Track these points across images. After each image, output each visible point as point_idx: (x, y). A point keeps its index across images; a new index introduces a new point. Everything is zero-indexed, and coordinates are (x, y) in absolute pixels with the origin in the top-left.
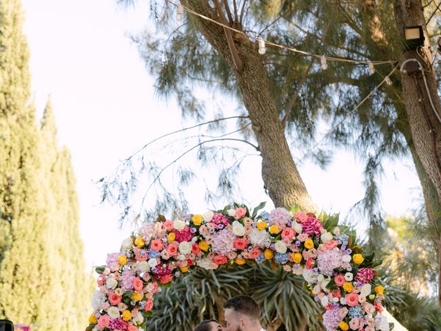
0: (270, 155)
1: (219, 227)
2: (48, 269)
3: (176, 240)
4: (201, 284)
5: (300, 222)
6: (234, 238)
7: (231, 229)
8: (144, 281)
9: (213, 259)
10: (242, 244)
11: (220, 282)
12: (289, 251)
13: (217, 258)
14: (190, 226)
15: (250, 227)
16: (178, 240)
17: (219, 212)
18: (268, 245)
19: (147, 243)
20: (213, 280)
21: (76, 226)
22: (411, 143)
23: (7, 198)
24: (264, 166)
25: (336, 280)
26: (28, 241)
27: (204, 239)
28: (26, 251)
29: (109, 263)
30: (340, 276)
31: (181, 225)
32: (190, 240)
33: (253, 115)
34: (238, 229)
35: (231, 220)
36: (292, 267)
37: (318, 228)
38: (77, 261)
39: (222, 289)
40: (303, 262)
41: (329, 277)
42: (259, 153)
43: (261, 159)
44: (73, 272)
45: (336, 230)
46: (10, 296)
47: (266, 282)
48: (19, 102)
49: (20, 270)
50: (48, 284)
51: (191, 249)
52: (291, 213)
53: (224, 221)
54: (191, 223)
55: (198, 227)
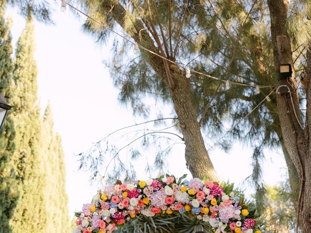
0: (191, 143)
1: (156, 189)
2: (45, 213)
3: (128, 197)
4: (144, 225)
5: (208, 188)
6: (165, 196)
7: (164, 190)
8: (106, 223)
9: (152, 210)
10: (171, 201)
11: (156, 225)
12: (201, 206)
13: (154, 209)
14: (137, 188)
15: (176, 190)
16: (129, 197)
17: (156, 179)
18: (187, 202)
19: (109, 198)
20: (152, 223)
21: (63, 185)
22: (281, 139)
23: (20, 166)
24: (187, 151)
25: (231, 226)
26: (33, 194)
27: (146, 196)
28: (32, 201)
29: (84, 210)
30: (233, 223)
31: (131, 187)
32: (137, 197)
33: (181, 117)
34: (168, 190)
35: (164, 185)
36: (202, 216)
37: (220, 192)
38: (64, 208)
39: (157, 229)
40: (210, 214)
41: (226, 224)
42: (184, 142)
43: (185, 146)
44: (61, 215)
45: (232, 194)
46: (20, 230)
47: (186, 226)
48: (30, 104)
49: (27, 213)
50: (45, 222)
51: (137, 203)
52: (203, 181)
53: (160, 185)
54: (138, 186)
55: (142, 189)
